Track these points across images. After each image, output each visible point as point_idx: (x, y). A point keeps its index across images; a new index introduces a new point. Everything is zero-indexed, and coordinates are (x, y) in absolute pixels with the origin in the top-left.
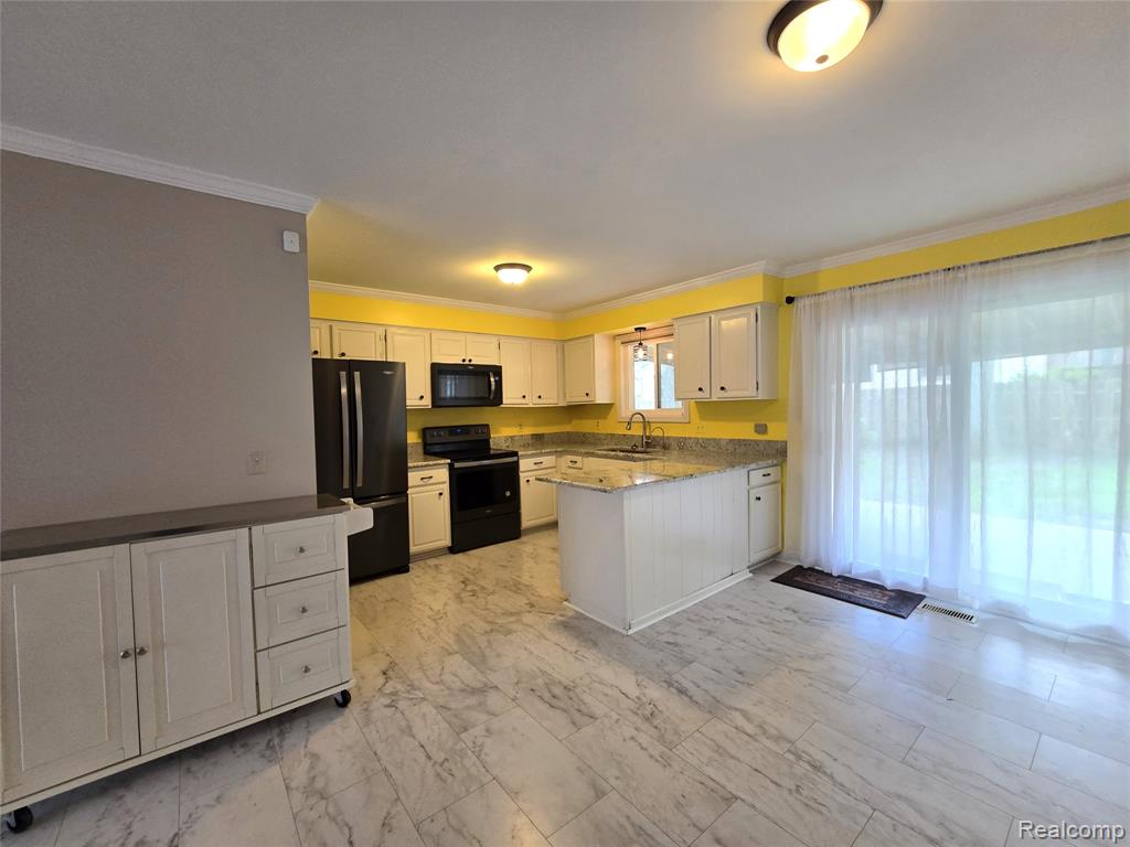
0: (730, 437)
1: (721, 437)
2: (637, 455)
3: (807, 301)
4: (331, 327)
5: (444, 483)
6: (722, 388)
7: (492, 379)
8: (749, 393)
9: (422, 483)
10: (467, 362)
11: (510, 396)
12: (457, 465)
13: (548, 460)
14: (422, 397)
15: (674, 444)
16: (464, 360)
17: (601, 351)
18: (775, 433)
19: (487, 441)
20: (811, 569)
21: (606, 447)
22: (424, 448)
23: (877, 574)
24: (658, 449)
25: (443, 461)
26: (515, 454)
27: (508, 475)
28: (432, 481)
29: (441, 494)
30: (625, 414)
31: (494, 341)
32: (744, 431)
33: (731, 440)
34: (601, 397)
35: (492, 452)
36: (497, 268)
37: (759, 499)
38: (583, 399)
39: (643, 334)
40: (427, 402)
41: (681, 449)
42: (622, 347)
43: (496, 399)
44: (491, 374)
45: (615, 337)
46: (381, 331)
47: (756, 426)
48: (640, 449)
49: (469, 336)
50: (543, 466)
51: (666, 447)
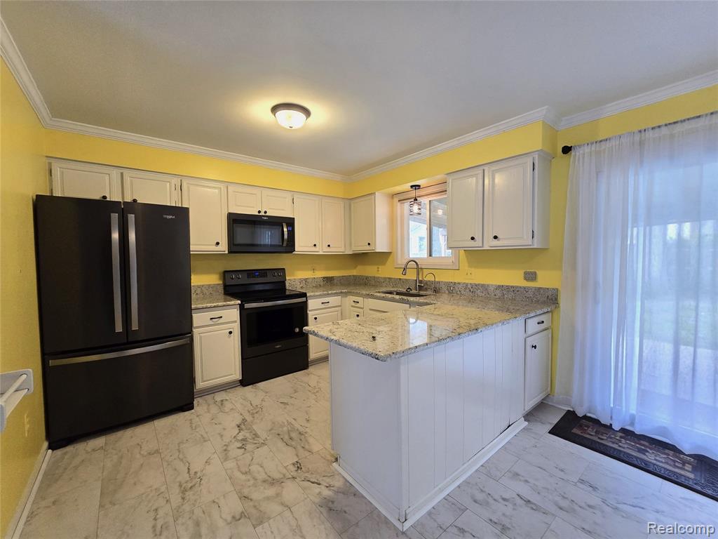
0: (498, 284)
1: (491, 283)
2: (412, 299)
3: (587, 149)
4: (122, 174)
5: (235, 322)
6: (495, 237)
7: (285, 230)
8: (525, 241)
9: (211, 322)
10: (262, 214)
11: (301, 245)
12: (247, 306)
13: (334, 300)
14: (218, 244)
15: (444, 288)
16: (259, 212)
17: (381, 208)
18: (546, 280)
19: (283, 283)
20: (585, 417)
21: (384, 290)
22: (224, 289)
23: (664, 430)
24: (428, 292)
25: (232, 303)
26: (304, 295)
27: (298, 314)
28: (221, 321)
29: (230, 333)
30: (401, 261)
31: (289, 197)
32: (512, 277)
33: (499, 286)
34: (381, 247)
35: (288, 293)
36: (275, 109)
37: (535, 347)
38: (366, 249)
39: (419, 192)
40: (224, 247)
41: (450, 292)
42: (399, 204)
43: (288, 245)
44: (284, 225)
45: (393, 196)
46: (176, 181)
47: (526, 273)
48: (414, 292)
49: (266, 192)
50: (330, 305)
51: (436, 291)
